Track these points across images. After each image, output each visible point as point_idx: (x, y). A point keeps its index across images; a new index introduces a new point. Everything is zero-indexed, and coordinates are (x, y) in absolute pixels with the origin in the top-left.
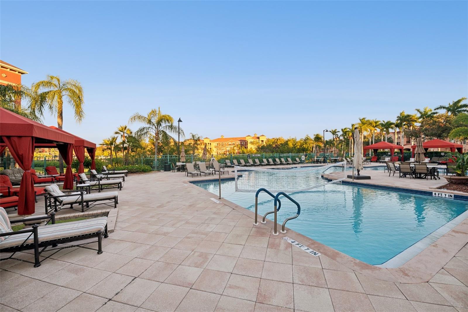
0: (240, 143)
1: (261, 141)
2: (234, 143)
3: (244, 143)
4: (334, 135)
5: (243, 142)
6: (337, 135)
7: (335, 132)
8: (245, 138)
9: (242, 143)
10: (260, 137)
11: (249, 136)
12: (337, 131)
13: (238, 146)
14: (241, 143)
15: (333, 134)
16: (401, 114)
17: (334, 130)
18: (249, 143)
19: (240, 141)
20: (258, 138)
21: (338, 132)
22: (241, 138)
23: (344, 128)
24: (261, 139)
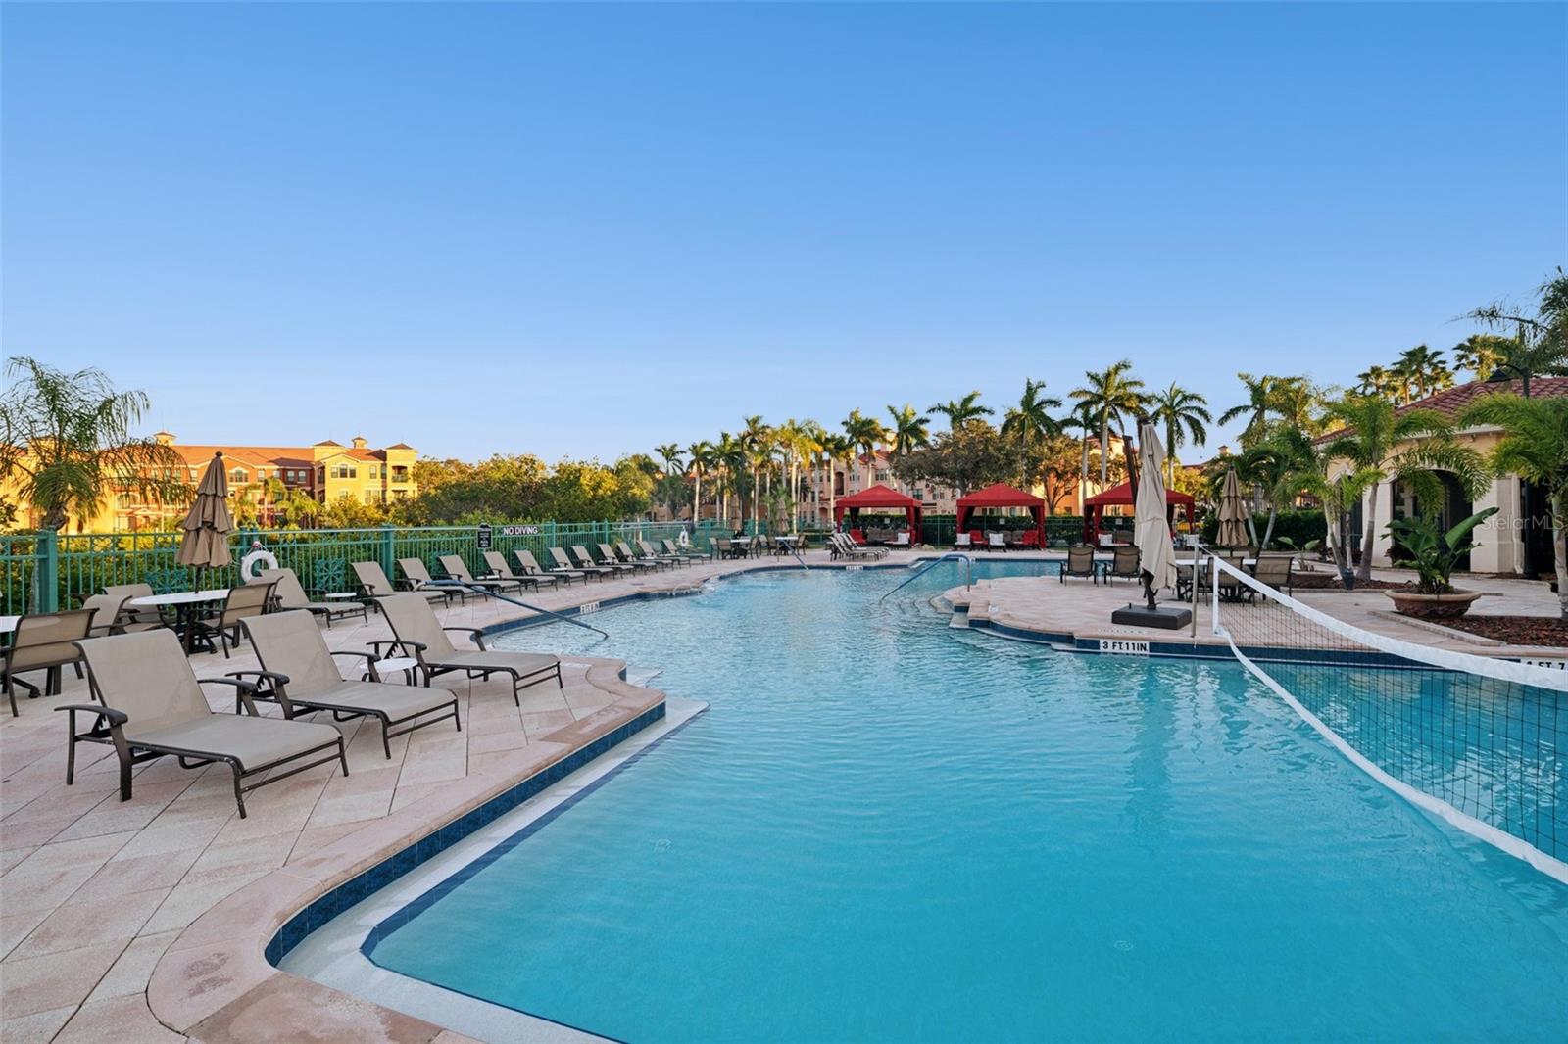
0: (276, 474)
1: (394, 468)
2: (244, 471)
3: (302, 474)
4: (671, 463)
5: (297, 471)
6: (680, 462)
7: (674, 455)
8: (311, 451)
9: (291, 474)
10: (390, 453)
11: (331, 443)
12: (677, 449)
13: (271, 484)
14: (284, 472)
15: (667, 458)
16: (852, 414)
17: (668, 447)
18: (334, 475)
19: (276, 462)
20: (381, 455)
21: (682, 452)
22: (283, 449)
23: (698, 444)
24: (391, 462)
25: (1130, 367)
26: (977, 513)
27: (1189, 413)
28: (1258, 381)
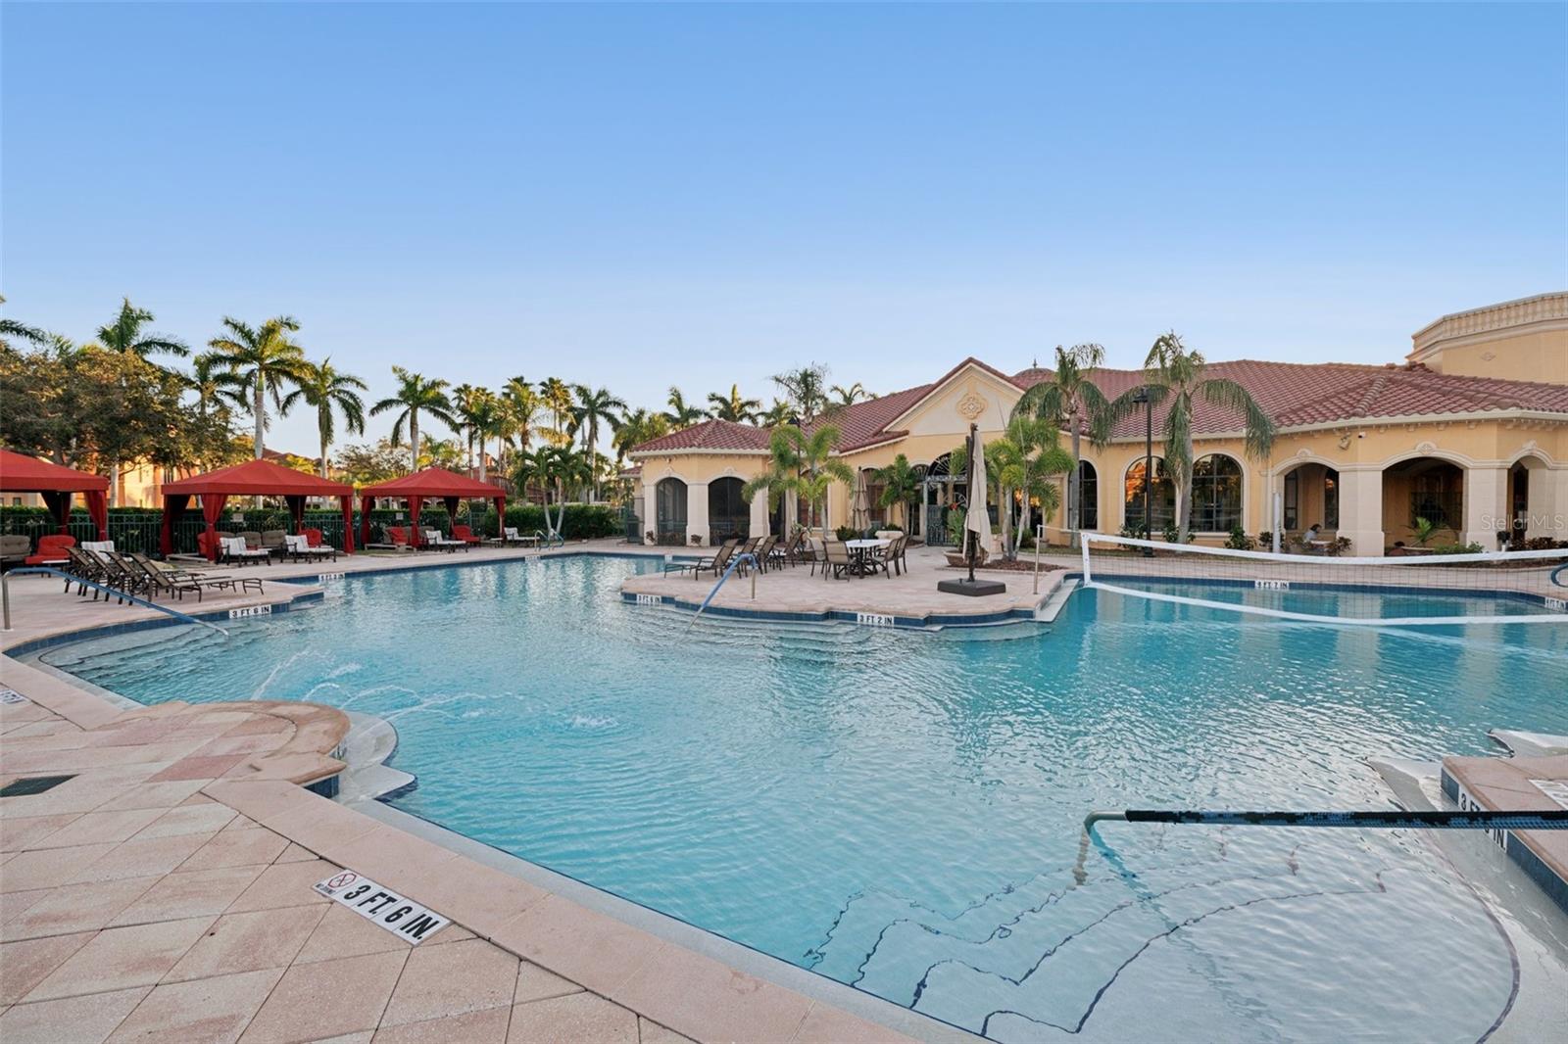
25: (297, 328)
26: (193, 503)
27: (342, 395)
28: (410, 379)
